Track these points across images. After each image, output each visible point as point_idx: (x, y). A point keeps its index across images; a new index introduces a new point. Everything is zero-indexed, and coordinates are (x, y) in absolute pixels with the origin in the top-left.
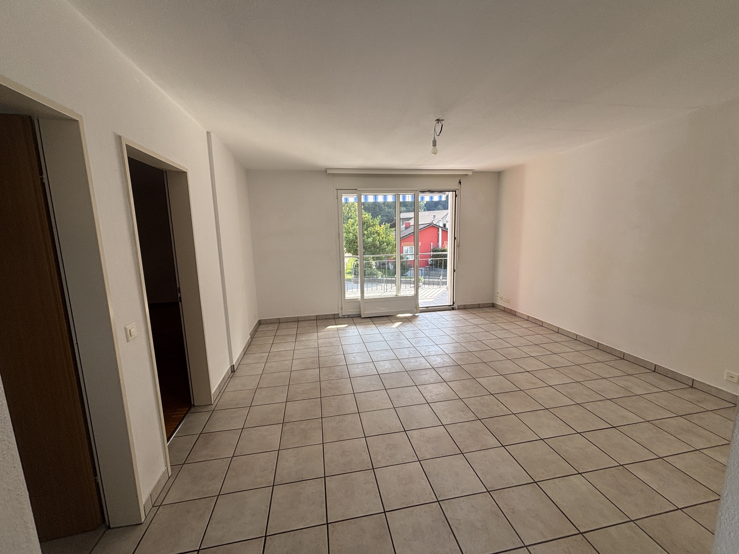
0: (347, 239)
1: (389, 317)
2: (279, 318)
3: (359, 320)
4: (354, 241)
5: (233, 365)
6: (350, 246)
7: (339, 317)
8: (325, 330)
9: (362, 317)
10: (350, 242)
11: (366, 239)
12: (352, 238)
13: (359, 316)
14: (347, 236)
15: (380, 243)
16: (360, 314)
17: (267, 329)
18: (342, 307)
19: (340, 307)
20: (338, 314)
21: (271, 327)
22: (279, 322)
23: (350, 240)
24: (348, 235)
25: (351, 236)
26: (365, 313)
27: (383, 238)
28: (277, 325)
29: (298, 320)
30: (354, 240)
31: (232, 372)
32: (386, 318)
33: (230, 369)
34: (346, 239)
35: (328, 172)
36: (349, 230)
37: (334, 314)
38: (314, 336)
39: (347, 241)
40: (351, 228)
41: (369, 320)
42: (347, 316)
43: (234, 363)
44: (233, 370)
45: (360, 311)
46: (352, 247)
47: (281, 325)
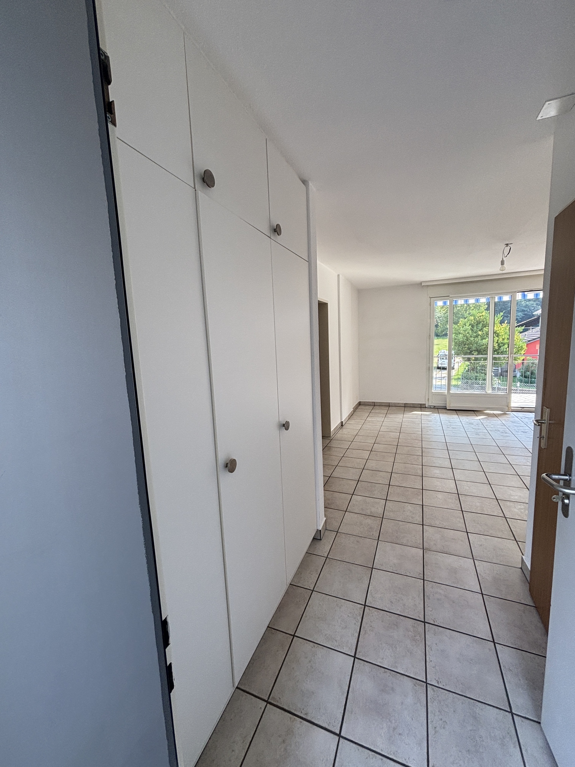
0: (456, 341)
1: (475, 412)
2: (374, 402)
3: (444, 411)
4: (464, 343)
5: (342, 422)
6: (460, 349)
7: (426, 407)
8: (410, 413)
9: (447, 409)
10: (460, 344)
11: (480, 340)
12: (462, 339)
13: (445, 408)
14: (456, 337)
15: (499, 345)
16: (446, 406)
17: (364, 408)
18: (429, 399)
19: (427, 399)
20: (425, 404)
21: (367, 407)
22: (374, 405)
23: (460, 341)
24: (458, 336)
25: (461, 337)
26: (451, 405)
27: (503, 339)
28: (372, 407)
29: (389, 405)
30: (464, 341)
31: (341, 426)
32: (473, 412)
33: (340, 423)
34: (454, 341)
35: (422, 285)
36: (459, 331)
37: (421, 404)
38: (401, 416)
39: (456, 343)
40: (461, 328)
41: (455, 412)
42: (433, 407)
43: (343, 421)
44: (342, 425)
45: (446, 403)
46: (461, 350)
47: (375, 407)
